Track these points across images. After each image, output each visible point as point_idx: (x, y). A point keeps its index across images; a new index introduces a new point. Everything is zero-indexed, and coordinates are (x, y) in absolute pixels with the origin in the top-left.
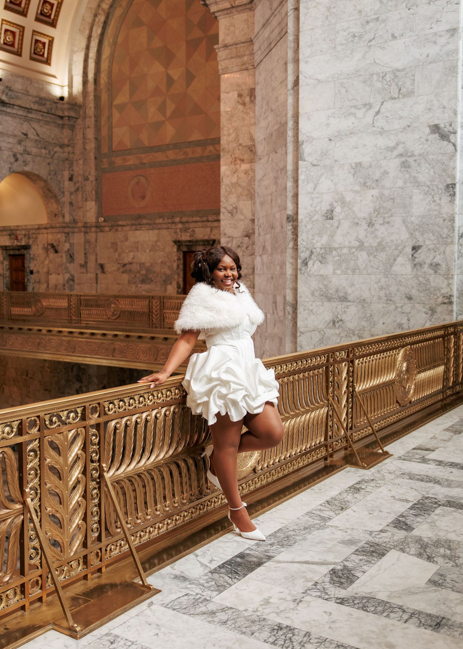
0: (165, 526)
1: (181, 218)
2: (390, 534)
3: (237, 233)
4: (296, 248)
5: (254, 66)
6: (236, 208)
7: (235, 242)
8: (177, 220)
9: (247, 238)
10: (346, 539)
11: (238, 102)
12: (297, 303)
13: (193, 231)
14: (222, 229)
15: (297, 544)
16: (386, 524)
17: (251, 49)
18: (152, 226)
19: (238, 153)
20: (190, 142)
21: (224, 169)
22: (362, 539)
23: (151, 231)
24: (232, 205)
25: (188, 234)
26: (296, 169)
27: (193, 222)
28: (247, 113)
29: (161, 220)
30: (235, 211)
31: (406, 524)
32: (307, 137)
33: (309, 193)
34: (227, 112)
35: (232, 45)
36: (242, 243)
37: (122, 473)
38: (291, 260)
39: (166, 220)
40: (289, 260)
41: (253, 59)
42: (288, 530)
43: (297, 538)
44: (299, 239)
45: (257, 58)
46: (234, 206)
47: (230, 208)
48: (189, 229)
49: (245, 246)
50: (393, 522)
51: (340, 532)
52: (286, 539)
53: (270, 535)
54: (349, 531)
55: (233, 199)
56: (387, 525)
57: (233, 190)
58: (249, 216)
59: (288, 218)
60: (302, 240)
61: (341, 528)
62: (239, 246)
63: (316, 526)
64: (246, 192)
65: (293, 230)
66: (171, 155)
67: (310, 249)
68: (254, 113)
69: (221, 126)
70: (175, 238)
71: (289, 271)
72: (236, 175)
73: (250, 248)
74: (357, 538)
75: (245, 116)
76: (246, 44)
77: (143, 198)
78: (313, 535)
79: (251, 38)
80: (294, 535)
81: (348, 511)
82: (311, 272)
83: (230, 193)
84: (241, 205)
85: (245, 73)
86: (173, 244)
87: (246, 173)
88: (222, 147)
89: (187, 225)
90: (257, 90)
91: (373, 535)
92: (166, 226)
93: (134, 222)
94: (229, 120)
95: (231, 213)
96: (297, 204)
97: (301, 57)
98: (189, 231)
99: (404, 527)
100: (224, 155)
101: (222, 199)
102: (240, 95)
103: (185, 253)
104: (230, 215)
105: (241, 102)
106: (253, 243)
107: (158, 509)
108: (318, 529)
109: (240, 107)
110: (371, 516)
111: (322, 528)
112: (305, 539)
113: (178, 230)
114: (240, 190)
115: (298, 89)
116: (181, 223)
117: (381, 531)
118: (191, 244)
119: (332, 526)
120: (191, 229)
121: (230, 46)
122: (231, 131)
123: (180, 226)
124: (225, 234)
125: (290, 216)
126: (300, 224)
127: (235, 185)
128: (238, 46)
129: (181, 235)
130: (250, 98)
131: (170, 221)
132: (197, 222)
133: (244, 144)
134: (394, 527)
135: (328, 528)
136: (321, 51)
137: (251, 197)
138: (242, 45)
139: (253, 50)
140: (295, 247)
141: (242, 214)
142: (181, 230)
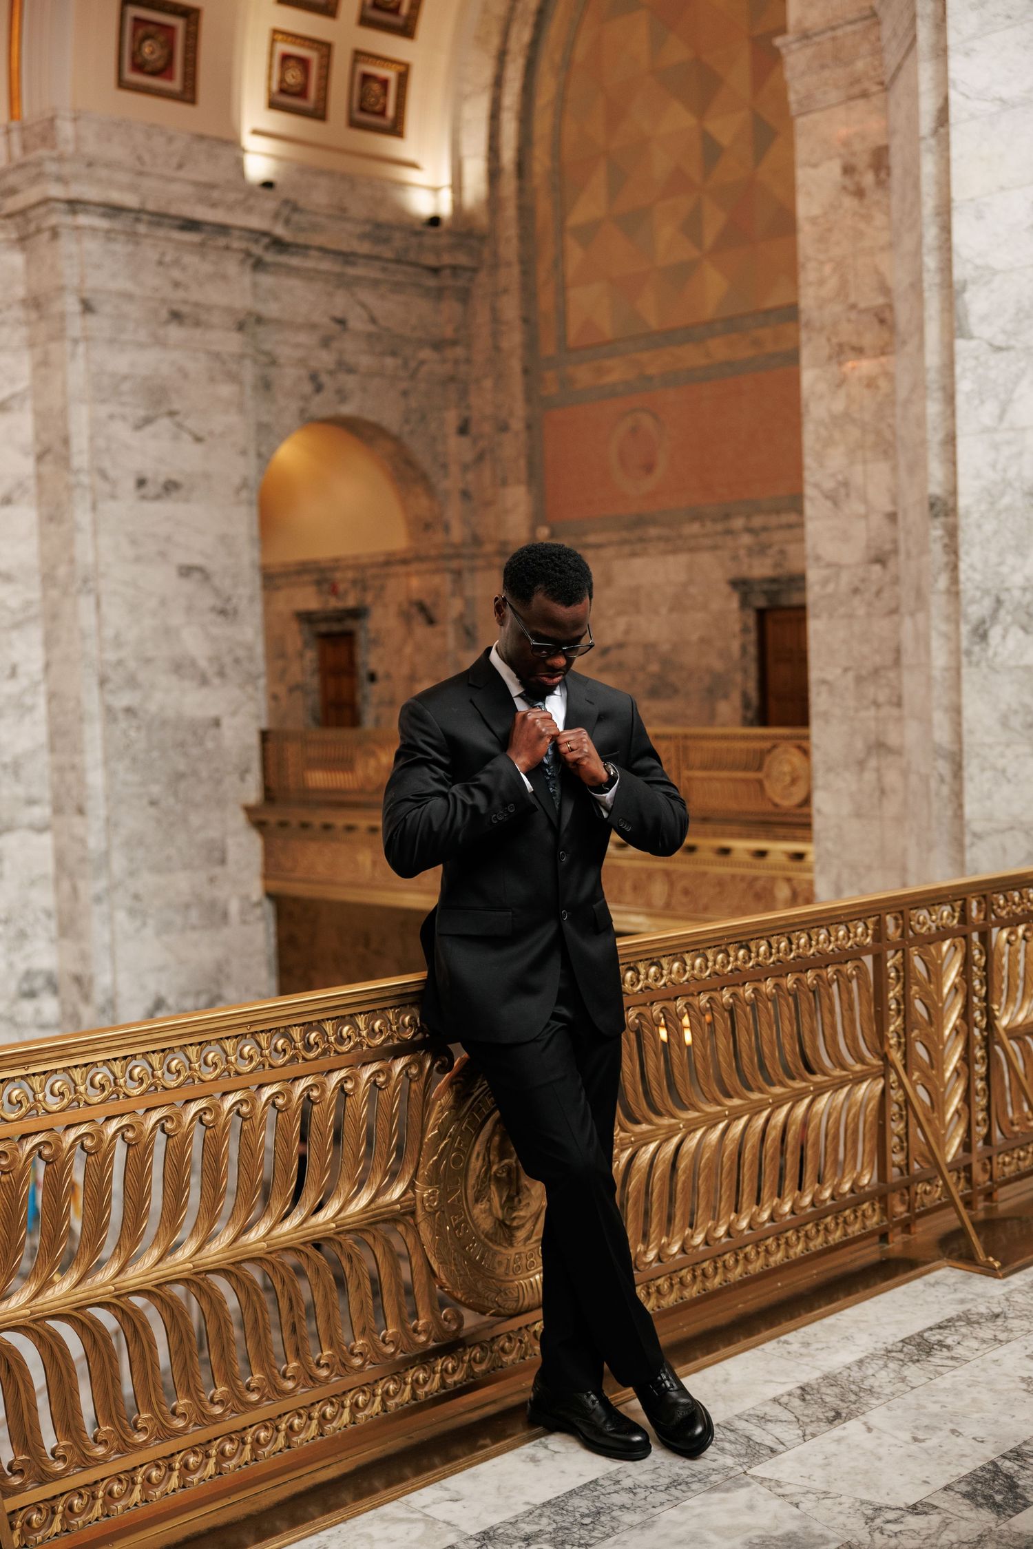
0: (212, 1461)
1: (749, 517)
2: (935, 1519)
3: (851, 553)
4: (954, 592)
5: (882, 83)
6: (845, 484)
7: (845, 578)
8: (738, 523)
9: (877, 568)
10: (775, 1534)
11: (844, 188)
12: (961, 750)
13: (782, 552)
14: (809, 543)
15: (611, 1541)
16: (943, 1483)
17: (873, 38)
18: (673, 546)
19: (846, 332)
20: (768, 312)
21: (808, 377)
22: (831, 1534)
23: (671, 559)
24: (833, 475)
25: (769, 561)
26: (949, 365)
27: (781, 527)
28: (867, 218)
29: (695, 528)
30: (842, 491)
31: (1011, 1485)
32: (977, 267)
33: (986, 430)
34: (814, 221)
35: (822, 32)
36: (863, 580)
37: (23, 1307)
38: (944, 627)
39: (709, 524)
40: (939, 625)
41: (881, 65)
42: (613, 1488)
43: (628, 1518)
44: (963, 566)
45: (891, 60)
46: (840, 477)
47: (829, 484)
48: (770, 546)
49: (874, 589)
50: (972, 1478)
51: (776, 1504)
52: (587, 1521)
53: (544, 1505)
54: (807, 1504)
55: (836, 459)
56: (947, 1488)
57: (837, 435)
58: (882, 503)
59: (932, 506)
60: (972, 567)
61: (787, 1490)
62: (856, 591)
63: (713, 1478)
64: (870, 439)
65: (946, 540)
66: (719, 349)
67: (994, 592)
68: (888, 213)
69: (801, 258)
70: (735, 571)
71: (940, 658)
72: (842, 393)
73: (886, 595)
74: (817, 1528)
75: (862, 225)
76: (859, 26)
77: (649, 468)
78: (685, 1508)
79: (871, 8)
80: (622, 1507)
81: (853, 1428)
82: (998, 660)
83: (828, 442)
84: (857, 474)
85: (861, 104)
86: (726, 589)
87: (871, 383)
88: (803, 318)
89: (764, 537)
90: (893, 150)
91: (878, 1522)
92: (708, 542)
93: (625, 534)
94: (822, 239)
95: (833, 498)
96: (953, 463)
97: (953, 38)
98: (771, 552)
99: (999, 1498)
100: (810, 339)
101: (809, 461)
102: (848, 170)
103: (761, 614)
104: (829, 504)
105: (851, 187)
106: (896, 581)
107: (180, 1410)
108: (714, 1488)
109: (849, 202)
110: (914, 1447)
111: (728, 1484)
112: (644, 1525)
113: (742, 552)
114: (854, 433)
115: (948, 134)
116: (749, 530)
117: (914, 1509)
118: (775, 587)
119: (762, 1480)
120: (776, 548)
121: (816, 34)
122: (828, 269)
123: (746, 539)
124: (818, 558)
125: (938, 498)
126: (962, 522)
127: (840, 421)
128: (839, 33)
129: (750, 566)
130: (877, 174)
131: (719, 527)
132: (790, 526)
133: (862, 305)
134: (966, 1495)
135: (748, 1484)
136: (1009, 17)
137: (885, 452)
138: (849, 28)
139: (879, 39)
140: (953, 589)
141: (865, 500)
142: (750, 551)
